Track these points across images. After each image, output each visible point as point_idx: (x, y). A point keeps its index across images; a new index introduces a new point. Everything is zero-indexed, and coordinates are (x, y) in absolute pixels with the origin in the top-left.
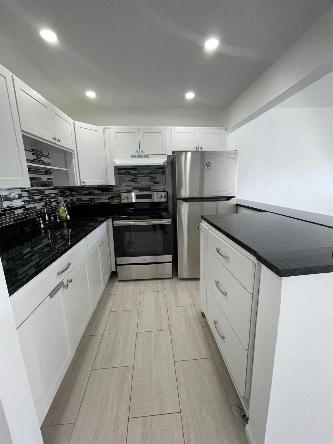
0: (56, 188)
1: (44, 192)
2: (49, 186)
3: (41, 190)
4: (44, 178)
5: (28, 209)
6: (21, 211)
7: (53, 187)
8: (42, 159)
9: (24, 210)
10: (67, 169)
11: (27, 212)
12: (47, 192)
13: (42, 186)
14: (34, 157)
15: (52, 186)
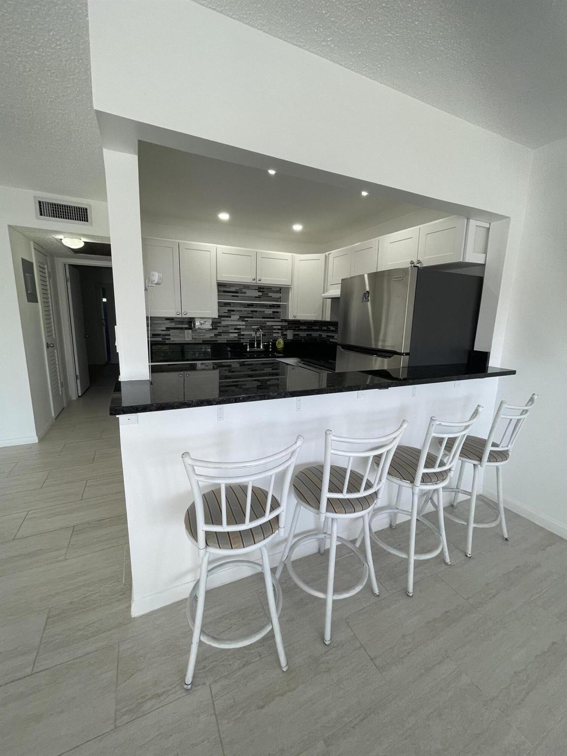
0: (282, 321)
1: (266, 323)
2: (274, 318)
3: (262, 321)
4: (269, 311)
5: (244, 335)
6: (236, 335)
7: (280, 320)
8: (270, 294)
9: (238, 335)
10: (286, 303)
11: (242, 337)
12: (268, 324)
13: (263, 318)
14: (260, 294)
15: (279, 318)
